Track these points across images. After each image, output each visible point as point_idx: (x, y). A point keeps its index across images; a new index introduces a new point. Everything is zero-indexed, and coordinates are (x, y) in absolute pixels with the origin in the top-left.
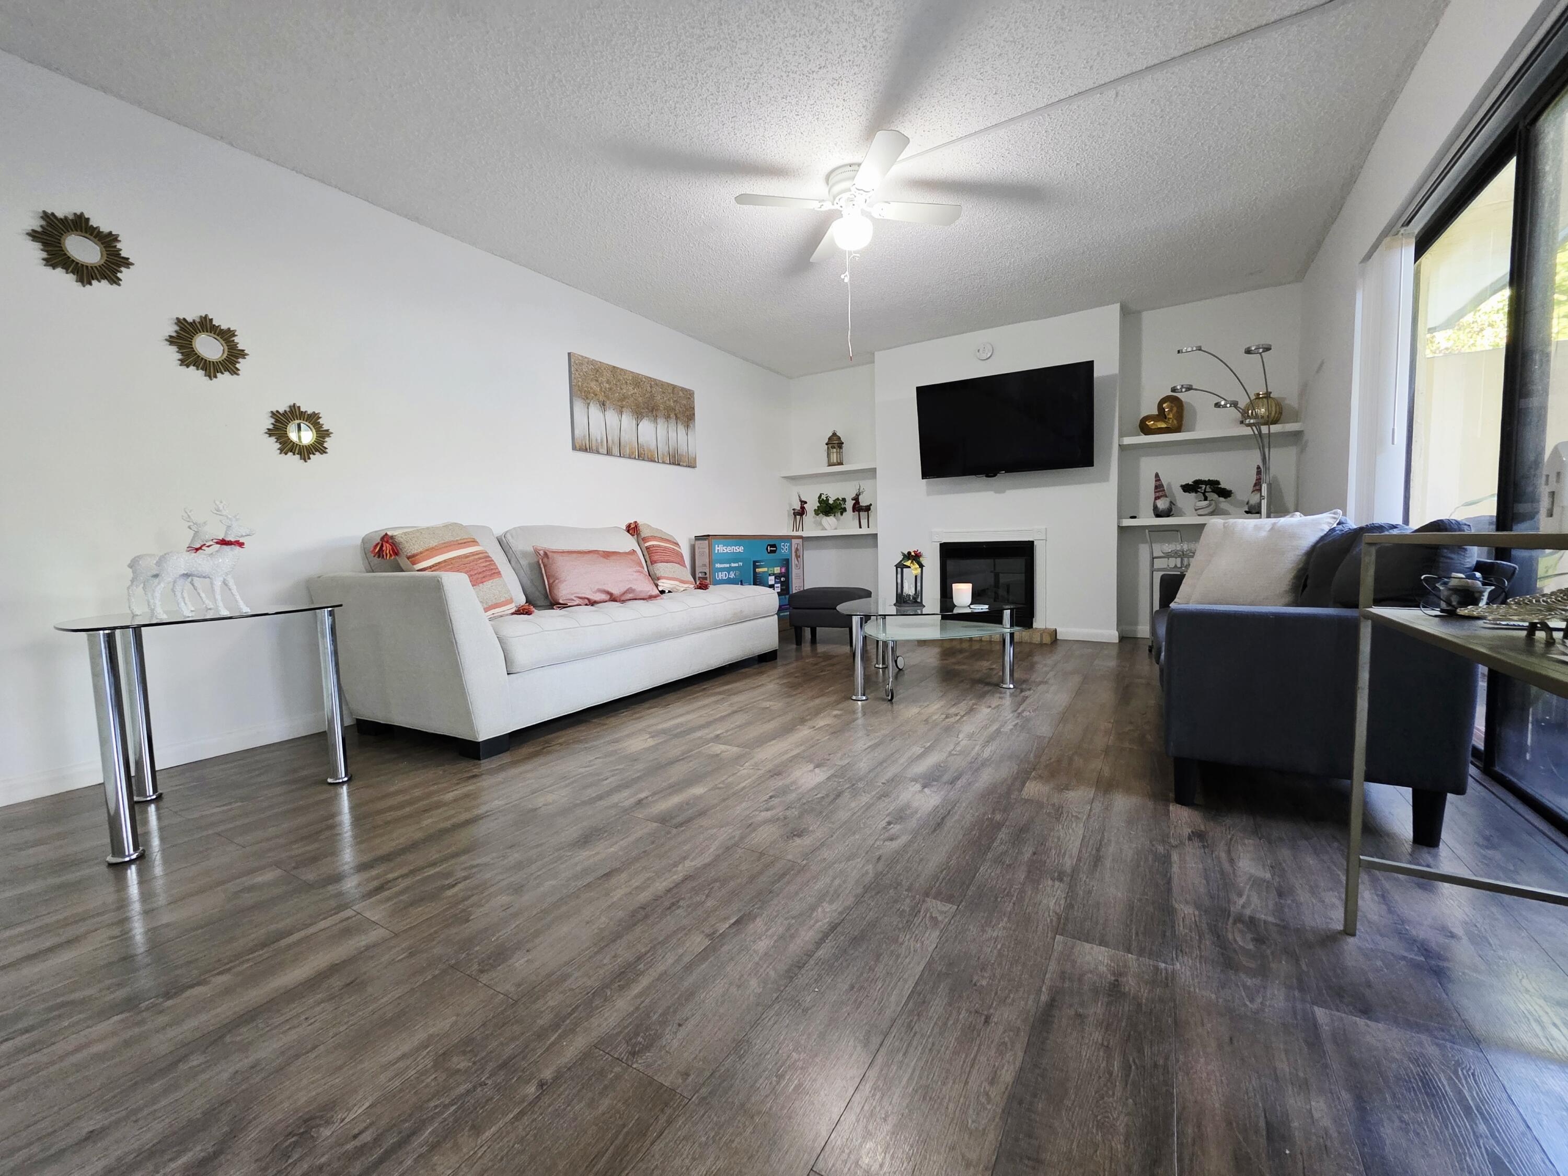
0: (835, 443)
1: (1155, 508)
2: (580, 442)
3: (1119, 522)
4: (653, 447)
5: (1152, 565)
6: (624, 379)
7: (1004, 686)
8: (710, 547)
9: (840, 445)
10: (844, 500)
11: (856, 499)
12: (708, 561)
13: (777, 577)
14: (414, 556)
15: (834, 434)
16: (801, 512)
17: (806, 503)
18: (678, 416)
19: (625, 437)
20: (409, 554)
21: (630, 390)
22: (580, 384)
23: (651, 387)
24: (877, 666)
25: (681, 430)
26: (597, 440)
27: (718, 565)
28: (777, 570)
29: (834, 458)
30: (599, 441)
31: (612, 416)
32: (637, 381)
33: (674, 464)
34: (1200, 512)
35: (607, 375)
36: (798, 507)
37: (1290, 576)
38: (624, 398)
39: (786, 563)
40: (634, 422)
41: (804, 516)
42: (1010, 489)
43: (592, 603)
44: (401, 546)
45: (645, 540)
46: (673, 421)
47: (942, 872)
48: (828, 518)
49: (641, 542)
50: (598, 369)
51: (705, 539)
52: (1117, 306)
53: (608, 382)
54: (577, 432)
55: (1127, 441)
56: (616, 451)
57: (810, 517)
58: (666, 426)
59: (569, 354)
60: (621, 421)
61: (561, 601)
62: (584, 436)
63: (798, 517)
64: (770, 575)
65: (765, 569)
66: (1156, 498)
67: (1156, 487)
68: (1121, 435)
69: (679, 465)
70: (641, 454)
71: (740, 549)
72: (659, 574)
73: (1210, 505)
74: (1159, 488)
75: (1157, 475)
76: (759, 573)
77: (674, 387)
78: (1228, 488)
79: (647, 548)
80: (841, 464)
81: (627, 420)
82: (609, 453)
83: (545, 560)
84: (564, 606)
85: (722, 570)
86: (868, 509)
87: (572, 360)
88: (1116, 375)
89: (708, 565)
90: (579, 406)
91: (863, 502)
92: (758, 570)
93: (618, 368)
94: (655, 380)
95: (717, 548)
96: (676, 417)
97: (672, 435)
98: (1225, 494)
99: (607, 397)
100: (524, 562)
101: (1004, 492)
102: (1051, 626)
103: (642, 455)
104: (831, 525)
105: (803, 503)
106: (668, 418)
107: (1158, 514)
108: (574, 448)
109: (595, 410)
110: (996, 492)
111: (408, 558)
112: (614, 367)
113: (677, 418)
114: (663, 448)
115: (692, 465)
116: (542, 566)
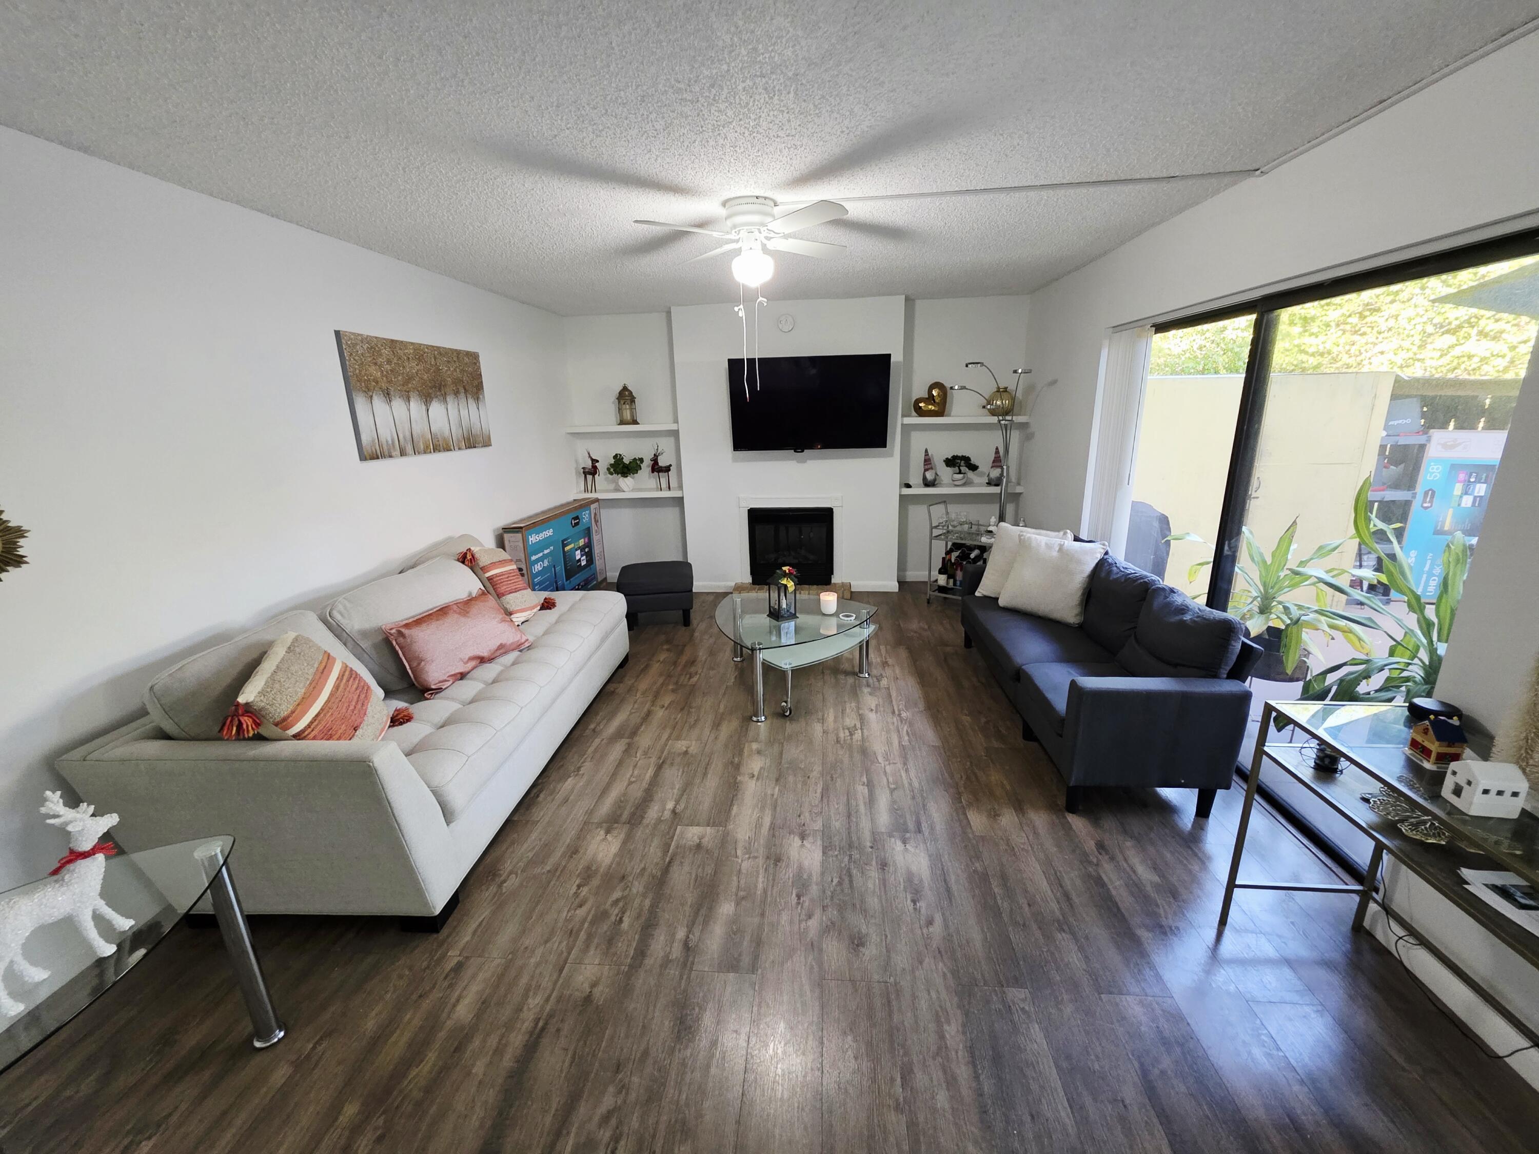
0: (626, 397)
1: (925, 478)
2: (370, 451)
3: (900, 492)
4: (447, 433)
5: (931, 533)
6: (405, 354)
7: (861, 675)
8: (525, 541)
9: (632, 400)
10: (641, 460)
11: (655, 460)
12: (523, 556)
13: (582, 549)
14: (285, 719)
15: (625, 388)
16: (592, 471)
17: (597, 461)
18: (467, 388)
19: (417, 430)
20: (278, 719)
21: (413, 367)
22: (357, 371)
23: (435, 358)
24: (735, 659)
25: (472, 404)
26: (387, 441)
27: (534, 558)
28: (581, 542)
29: (627, 415)
30: (390, 442)
31: (398, 404)
32: (421, 353)
33: (470, 447)
34: (956, 483)
35: (386, 352)
36: (589, 464)
37: (1080, 593)
38: (409, 379)
39: (588, 532)
40: (424, 407)
41: (596, 476)
42: (811, 459)
43: (462, 676)
44: (263, 713)
45: (484, 569)
46: (462, 395)
47: (990, 952)
48: (625, 479)
49: (480, 572)
50: (375, 346)
51: (517, 532)
52: (904, 297)
53: (389, 362)
54: (365, 438)
55: (907, 420)
56: (409, 449)
57: (602, 479)
58: (456, 404)
59: (337, 334)
60: (409, 410)
61: (433, 687)
62: (373, 441)
63: (589, 477)
64: (576, 550)
65: (572, 546)
66: (926, 470)
67: (925, 461)
68: (903, 416)
69: (475, 447)
70: (436, 446)
71: (549, 533)
72: (511, 608)
73: (964, 478)
74: (928, 462)
75: (926, 451)
76: (568, 551)
77: (458, 352)
78: (977, 464)
79: (489, 579)
80: (635, 422)
81: (416, 406)
82: (403, 453)
83: (401, 640)
84: (439, 690)
85: (537, 561)
86: (667, 469)
87: (344, 341)
88: (901, 362)
89: (523, 560)
90: (361, 403)
91: (662, 462)
92: (567, 548)
93: (397, 341)
94: (438, 348)
95: (530, 539)
96: (465, 389)
97: (464, 413)
98: (974, 468)
99: (390, 382)
100: (365, 644)
101: (805, 462)
102: (846, 581)
103: (438, 446)
104: (629, 486)
105: (594, 461)
106: (456, 393)
107: (927, 484)
108: (363, 457)
109: (379, 403)
110: (798, 462)
111: (276, 725)
112: (392, 341)
113: (466, 391)
114: (456, 433)
115: (487, 443)
116: (397, 648)
